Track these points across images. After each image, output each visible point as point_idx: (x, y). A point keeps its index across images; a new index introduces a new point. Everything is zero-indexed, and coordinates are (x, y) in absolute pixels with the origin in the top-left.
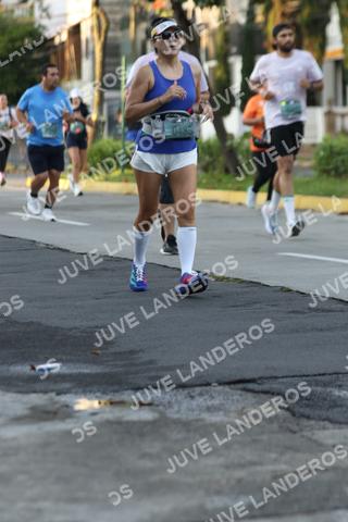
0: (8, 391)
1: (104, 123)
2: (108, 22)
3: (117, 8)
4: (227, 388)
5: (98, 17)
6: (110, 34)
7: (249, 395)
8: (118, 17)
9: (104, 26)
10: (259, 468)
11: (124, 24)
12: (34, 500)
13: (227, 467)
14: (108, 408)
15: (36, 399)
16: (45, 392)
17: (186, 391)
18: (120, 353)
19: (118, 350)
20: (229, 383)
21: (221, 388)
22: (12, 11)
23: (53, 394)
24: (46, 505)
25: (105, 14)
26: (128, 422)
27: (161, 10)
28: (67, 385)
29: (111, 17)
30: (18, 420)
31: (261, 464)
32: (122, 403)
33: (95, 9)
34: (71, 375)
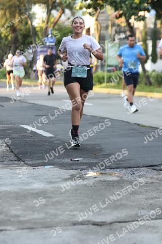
0: (62, 169)
1: (99, 66)
2: (101, 27)
3: (104, 22)
4: (146, 168)
5: (97, 25)
6: (102, 32)
7: (155, 171)
8: (105, 25)
9: (99, 29)
10: (158, 200)
11: (107, 28)
12: (72, 211)
13: (146, 199)
14: (100, 176)
15: (73, 172)
16: (76, 169)
17: (131, 169)
18: (105, 154)
19: (104, 153)
20: (147, 166)
21: (144, 168)
22: (64, 23)
23: (79, 170)
24: (77, 213)
25: (100, 24)
26: (108, 181)
27: (121, 23)
28: (85, 167)
29: (102, 25)
30: (66, 180)
31: (159, 198)
32: (105, 174)
33: (96, 22)
34: (86, 163)
